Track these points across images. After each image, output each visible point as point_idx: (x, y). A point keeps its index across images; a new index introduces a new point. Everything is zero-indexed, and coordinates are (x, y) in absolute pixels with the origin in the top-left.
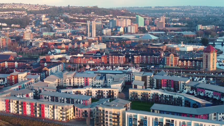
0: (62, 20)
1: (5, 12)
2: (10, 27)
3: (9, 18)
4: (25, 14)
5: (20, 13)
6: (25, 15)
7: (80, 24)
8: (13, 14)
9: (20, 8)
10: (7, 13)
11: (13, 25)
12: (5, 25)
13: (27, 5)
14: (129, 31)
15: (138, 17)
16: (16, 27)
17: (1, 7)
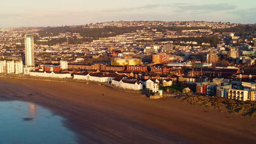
0: (255, 39)
1: (189, 31)
2: (201, 46)
3: (199, 37)
4: (211, 32)
5: (205, 31)
6: (211, 33)
8: (199, 32)
9: (204, 26)
10: (192, 32)
11: (203, 44)
16: (207, 46)
17: (185, 26)
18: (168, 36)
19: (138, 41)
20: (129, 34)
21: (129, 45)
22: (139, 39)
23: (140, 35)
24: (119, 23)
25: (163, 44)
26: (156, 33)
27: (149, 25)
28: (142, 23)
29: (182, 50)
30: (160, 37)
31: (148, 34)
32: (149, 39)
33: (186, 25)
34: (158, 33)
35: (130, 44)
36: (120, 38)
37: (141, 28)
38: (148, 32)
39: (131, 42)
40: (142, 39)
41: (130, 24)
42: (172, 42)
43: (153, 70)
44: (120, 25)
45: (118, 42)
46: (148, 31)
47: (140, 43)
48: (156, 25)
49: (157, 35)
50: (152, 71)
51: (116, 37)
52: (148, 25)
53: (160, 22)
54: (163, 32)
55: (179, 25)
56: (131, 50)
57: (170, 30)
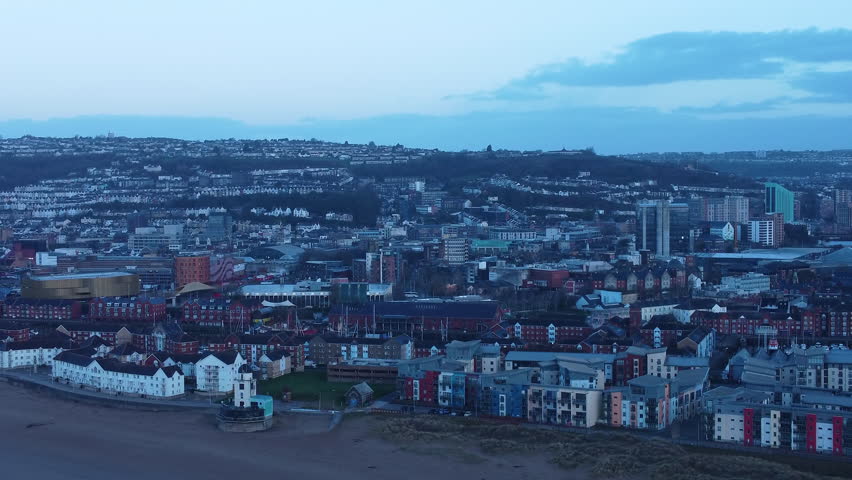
0: (496, 199)
1: (276, 172)
2: (323, 222)
4: (348, 178)
5: (328, 173)
6: (347, 181)
7: (564, 212)
8: (308, 176)
9: (322, 155)
10: (284, 175)
11: (329, 215)
12: (304, 213)
13: (339, 145)
14: (755, 237)
15: (774, 189)
16: (343, 224)
17: (260, 155)
18: (205, 189)
19: (100, 207)
20: (60, 181)
21: (67, 221)
22: (101, 200)
23: (102, 187)
24: (22, 144)
25: (192, 217)
26: (161, 178)
27: (131, 152)
28: (104, 145)
29: (263, 240)
30: (177, 193)
31: (131, 183)
32: (136, 200)
33: (262, 152)
34: (168, 178)
35: (70, 218)
36: (30, 195)
37: (103, 161)
38: (132, 175)
39: (72, 212)
40: (113, 199)
41: (63, 147)
42: (223, 210)
43: (191, 315)
44: (26, 151)
45: (22, 211)
46: (131, 171)
47: (108, 213)
48: (156, 152)
49: (163, 185)
50: (187, 316)
51: (13, 194)
52: (127, 152)
53: (171, 140)
54: (186, 175)
55: (239, 154)
56: (78, 240)
57: (209, 170)
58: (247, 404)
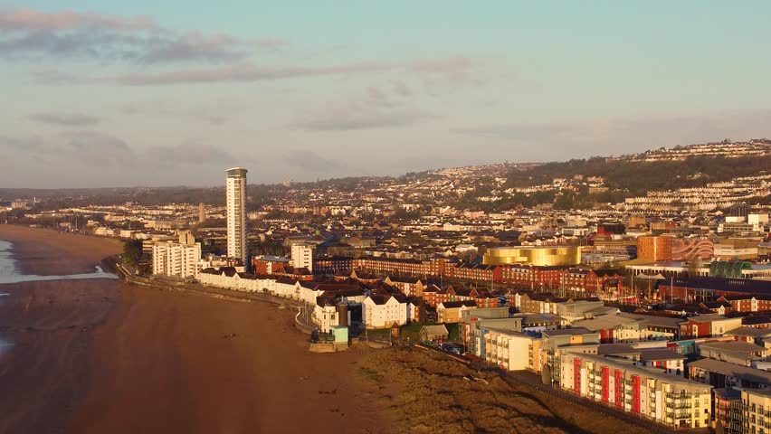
19: (752, 201)
20: (749, 178)
21: (720, 213)
24: (741, 147)
36: (714, 190)
39: (728, 205)
40: (768, 193)
43: (564, 281)
44: (740, 153)
47: (758, 206)
51: (702, 189)
58: (328, 331)
